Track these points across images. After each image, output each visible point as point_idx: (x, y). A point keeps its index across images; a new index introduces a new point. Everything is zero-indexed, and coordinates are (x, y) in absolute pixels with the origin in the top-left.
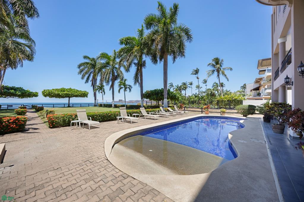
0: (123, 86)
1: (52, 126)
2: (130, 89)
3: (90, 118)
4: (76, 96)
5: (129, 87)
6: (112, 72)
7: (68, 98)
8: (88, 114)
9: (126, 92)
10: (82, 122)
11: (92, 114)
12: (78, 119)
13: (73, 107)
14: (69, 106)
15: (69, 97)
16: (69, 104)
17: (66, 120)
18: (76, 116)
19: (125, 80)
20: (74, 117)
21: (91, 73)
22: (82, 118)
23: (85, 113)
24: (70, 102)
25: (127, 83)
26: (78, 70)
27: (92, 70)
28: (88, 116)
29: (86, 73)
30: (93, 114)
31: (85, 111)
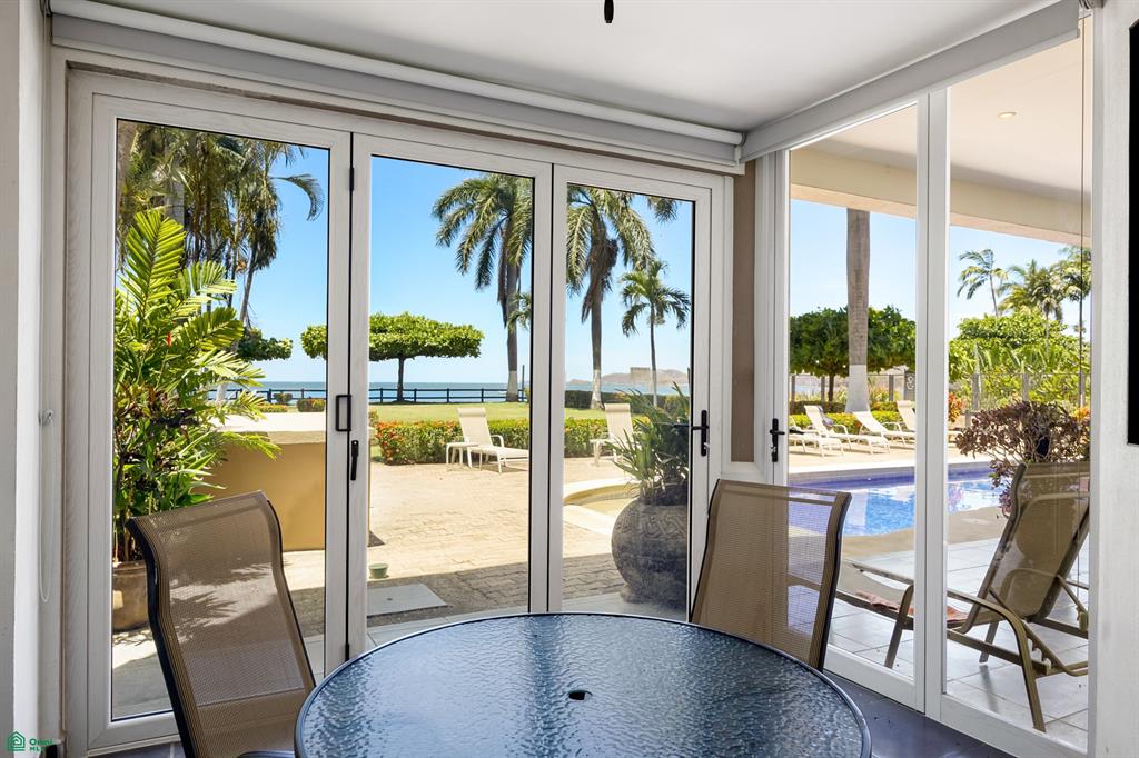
0: (644, 299)
1: (391, 459)
2: (678, 309)
3: (501, 437)
4: (431, 351)
5: (673, 304)
6: (594, 227)
7: (397, 360)
8: (494, 426)
9: (661, 326)
10: (476, 449)
11: (505, 425)
12: (462, 440)
13: (415, 403)
14: (400, 400)
15: (402, 358)
16: (400, 389)
17: (429, 441)
18: (457, 430)
19: (657, 267)
20: (449, 432)
21: (494, 230)
22: (476, 436)
23: (484, 420)
24: (404, 381)
25: (666, 280)
26: (437, 226)
27: (501, 217)
28: (493, 431)
29: (473, 238)
30: (508, 425)
31: (484, 415)
